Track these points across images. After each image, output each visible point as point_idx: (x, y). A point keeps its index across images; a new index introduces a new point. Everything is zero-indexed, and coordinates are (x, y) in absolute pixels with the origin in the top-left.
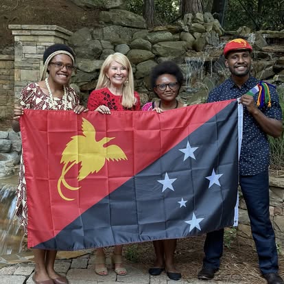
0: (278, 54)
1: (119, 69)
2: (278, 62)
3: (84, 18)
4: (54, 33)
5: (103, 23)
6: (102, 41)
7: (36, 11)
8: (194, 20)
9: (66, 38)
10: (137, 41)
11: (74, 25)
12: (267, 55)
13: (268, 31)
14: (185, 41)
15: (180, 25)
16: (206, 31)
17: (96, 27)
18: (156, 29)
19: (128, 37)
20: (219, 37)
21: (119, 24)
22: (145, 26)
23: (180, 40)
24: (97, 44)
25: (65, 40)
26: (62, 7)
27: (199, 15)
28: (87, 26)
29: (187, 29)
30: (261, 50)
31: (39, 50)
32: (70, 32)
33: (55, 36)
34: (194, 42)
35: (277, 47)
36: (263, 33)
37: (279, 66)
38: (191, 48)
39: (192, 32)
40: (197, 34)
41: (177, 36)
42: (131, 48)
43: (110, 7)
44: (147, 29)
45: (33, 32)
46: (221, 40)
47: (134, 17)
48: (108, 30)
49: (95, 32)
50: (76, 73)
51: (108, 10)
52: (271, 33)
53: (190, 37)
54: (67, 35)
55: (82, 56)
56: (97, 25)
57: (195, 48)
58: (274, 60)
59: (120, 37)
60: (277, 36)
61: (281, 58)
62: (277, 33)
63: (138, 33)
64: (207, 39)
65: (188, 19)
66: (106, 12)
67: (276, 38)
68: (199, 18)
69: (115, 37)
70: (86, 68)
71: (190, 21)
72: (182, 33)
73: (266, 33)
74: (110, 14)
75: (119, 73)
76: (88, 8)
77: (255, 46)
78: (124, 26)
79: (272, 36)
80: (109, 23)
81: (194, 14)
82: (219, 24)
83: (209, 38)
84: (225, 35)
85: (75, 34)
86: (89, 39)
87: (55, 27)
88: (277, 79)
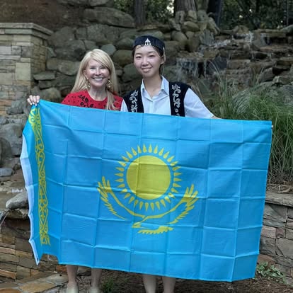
0: (278, 54)
1: (98, 69)
2: (278, 63)
3: (66, 16)
4: (30, 32)
5: (87, 22)
6: (86, 41)
7: (14, 9)
8: (187, 18)
9: (45, 37)
10: (124, 41)
11: (55, 24)
12: (266, 56)
13: (267, 30)
14: (177, 40)
15: (171, 24)
16: (199, 30)
17: (79, 27)
18: (145, 28)
19: (114, 37)
20: (214, 36)
21: (105, 23)
22: (133, 24)
23: (172, 39)
24: (80, 45)
25: (44, 40)
26: (43, 4)
27: (192, 13)
28: (69, 26)
29: (178, 27)
30: (259, 50)
31: (14, 51)
32: (50, 32)
33: (32, 35)
34: (186, 42)
35: (276, 46)
36: (262, 32)
37: (279, 67)
38: (183, 48)
39: (184, 31)
40: (190, 34)
41: (168, 36)
42: (118, 48)
43: (95, 4)
44: (136, 28)
45: (8, 31)
46: (216, 40)
47: (121, 15)
48: (92, 29)
49: (78, 31)
50: (56, 76)
51: (92, 8)
52: (271, 32)
53: (182, 37)
54: (46, 34)
55: (64, 58)
56: (80, 23)
57: (187, 48)
58: (274, 61)
59: (106, 36)
60: (277, 35)
61: (281, 59)
62: (276, 32)
63: (125, 33)
64: (201, 39)
65: (180, 17)
66: (90, 10)
67: (276, 38)
68: (192, 15)
69: (100, 37)
70: (68, 70)
71: (182, 19)
72: (174, 33)
73: (264, 32)
74: (95, 12)
75: (98, 73)
76: (71, 5)
77: (253, 46)
78: (110, 25)
79: (273, 35)
80: (94, 21)
81: (186, 12)
82: (214, 23)
83: (203, 37)
84: (220, 34)
85: (57, 33)
86: (71, 39)
87: (31, 25)
88: (277, 81)
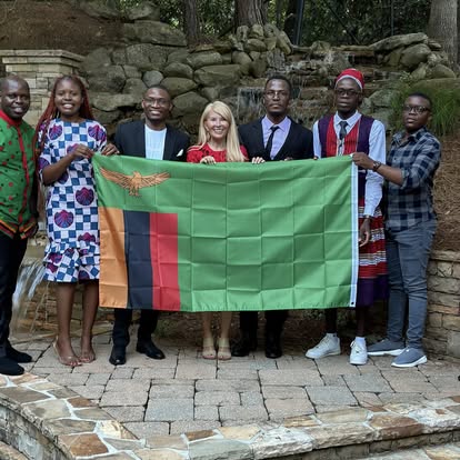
13: (353, 47)
35: (362, 68)
36: (346, 50)
52: (355, 50)
60: (364, 53)
62: (363, 50)
73: (348, 49)
79: (358, 54)
